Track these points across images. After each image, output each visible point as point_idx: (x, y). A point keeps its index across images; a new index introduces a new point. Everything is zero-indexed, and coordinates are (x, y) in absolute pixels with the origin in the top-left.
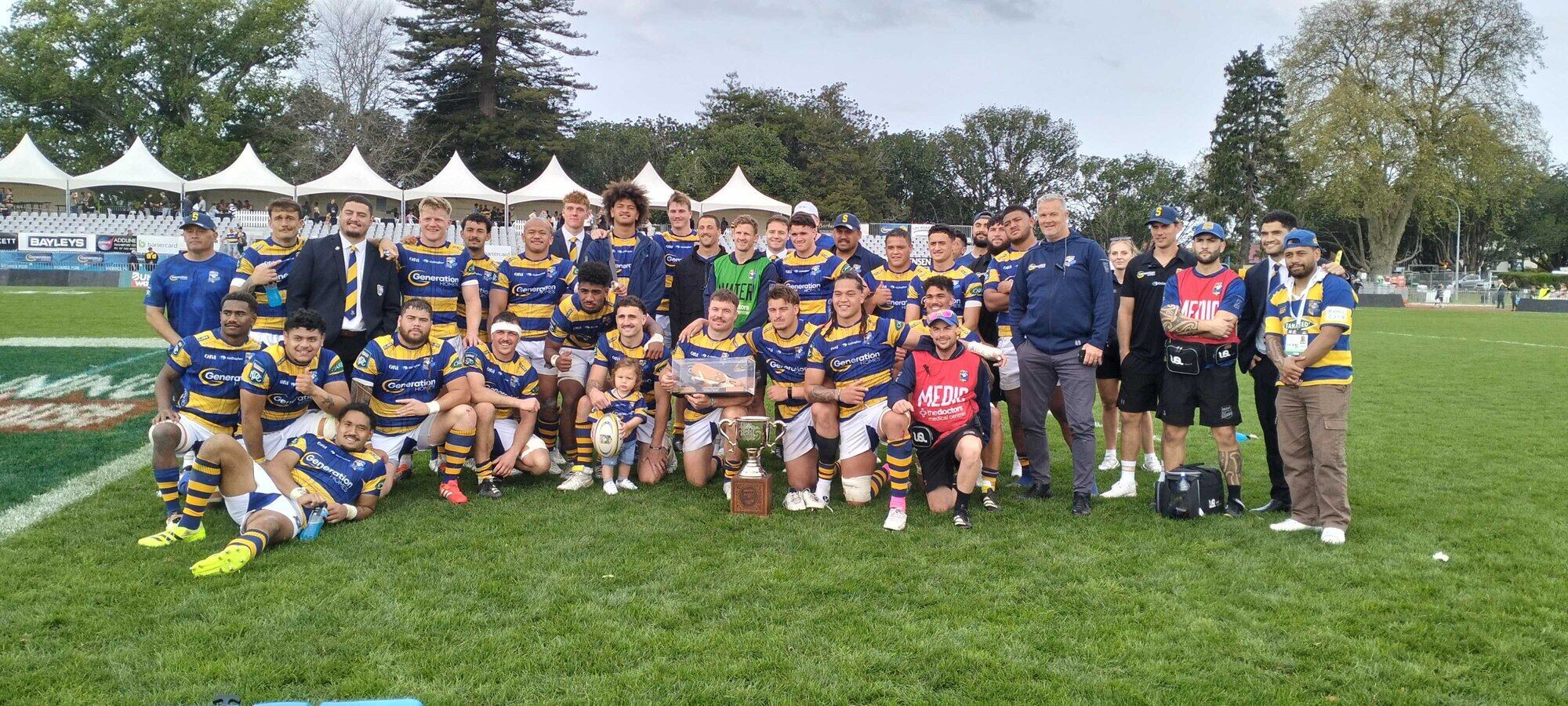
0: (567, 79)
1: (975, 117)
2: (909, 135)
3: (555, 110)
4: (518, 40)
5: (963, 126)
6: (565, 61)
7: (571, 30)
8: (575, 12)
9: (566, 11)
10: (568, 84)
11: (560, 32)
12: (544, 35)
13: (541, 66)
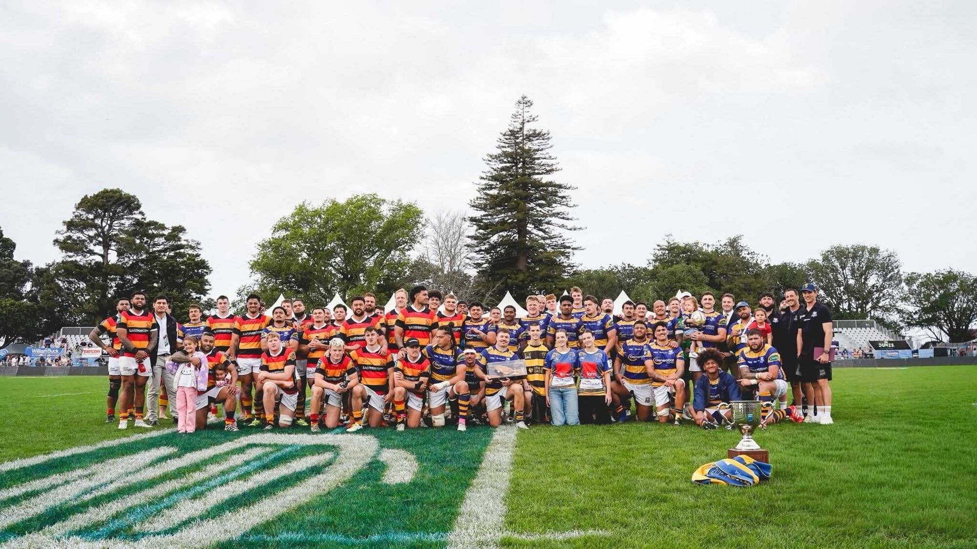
0: (568, 245)
1: (828, 251)
2: (785, 265)
3: (560, 264)
4: (538, 224)
5: (821, 258)
6: (566, 234)
7: (569, 217)
8: (572, 205)
9: (567, 205)
10: (569, 247)
11: (563, 218)
12: (554, 220)
13: (552, 238)
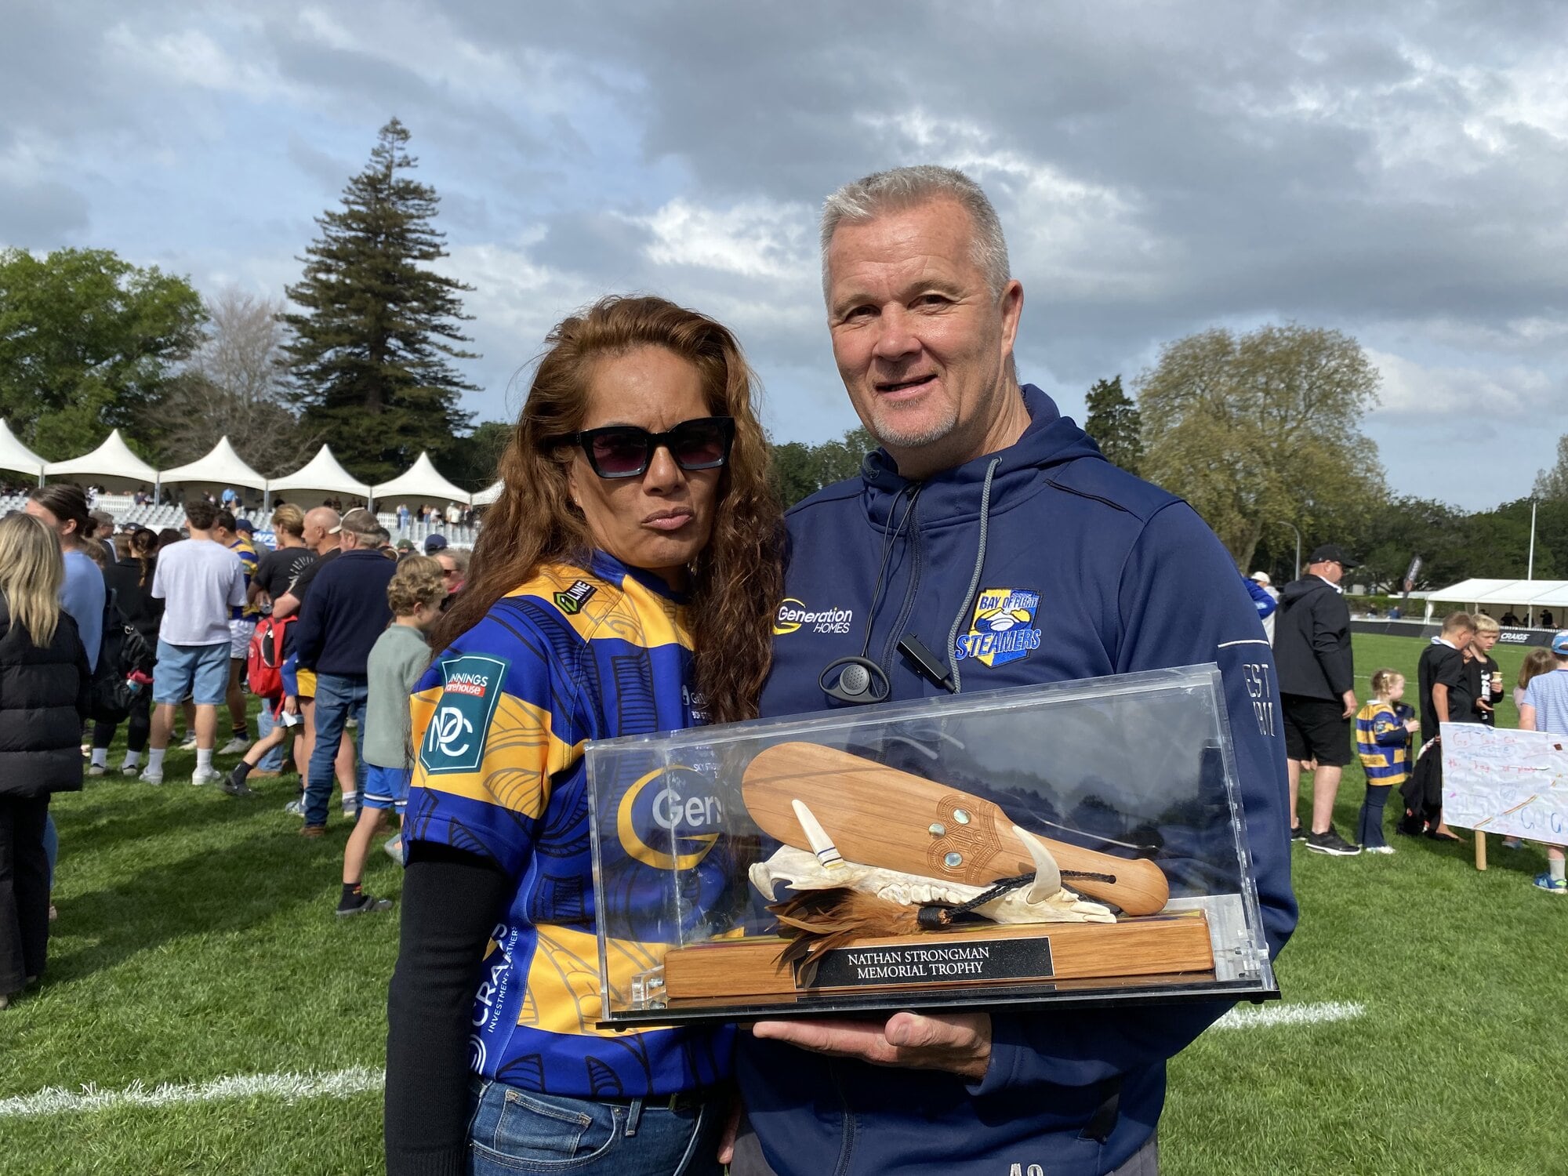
0: (455, 380)
1: (855, 433)
2: (792, 446)
3: (444, 409)
4: (410, 340)
6: (452, 363)
7: (459, 334)
8: (464, 316)
9: (456, 315)
10: (456, 384)
11: (449, 335)
12: (433, 336)
13: (430, 366)
